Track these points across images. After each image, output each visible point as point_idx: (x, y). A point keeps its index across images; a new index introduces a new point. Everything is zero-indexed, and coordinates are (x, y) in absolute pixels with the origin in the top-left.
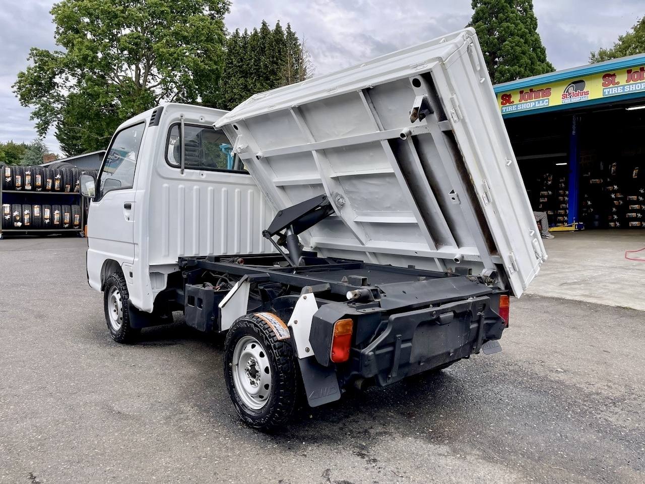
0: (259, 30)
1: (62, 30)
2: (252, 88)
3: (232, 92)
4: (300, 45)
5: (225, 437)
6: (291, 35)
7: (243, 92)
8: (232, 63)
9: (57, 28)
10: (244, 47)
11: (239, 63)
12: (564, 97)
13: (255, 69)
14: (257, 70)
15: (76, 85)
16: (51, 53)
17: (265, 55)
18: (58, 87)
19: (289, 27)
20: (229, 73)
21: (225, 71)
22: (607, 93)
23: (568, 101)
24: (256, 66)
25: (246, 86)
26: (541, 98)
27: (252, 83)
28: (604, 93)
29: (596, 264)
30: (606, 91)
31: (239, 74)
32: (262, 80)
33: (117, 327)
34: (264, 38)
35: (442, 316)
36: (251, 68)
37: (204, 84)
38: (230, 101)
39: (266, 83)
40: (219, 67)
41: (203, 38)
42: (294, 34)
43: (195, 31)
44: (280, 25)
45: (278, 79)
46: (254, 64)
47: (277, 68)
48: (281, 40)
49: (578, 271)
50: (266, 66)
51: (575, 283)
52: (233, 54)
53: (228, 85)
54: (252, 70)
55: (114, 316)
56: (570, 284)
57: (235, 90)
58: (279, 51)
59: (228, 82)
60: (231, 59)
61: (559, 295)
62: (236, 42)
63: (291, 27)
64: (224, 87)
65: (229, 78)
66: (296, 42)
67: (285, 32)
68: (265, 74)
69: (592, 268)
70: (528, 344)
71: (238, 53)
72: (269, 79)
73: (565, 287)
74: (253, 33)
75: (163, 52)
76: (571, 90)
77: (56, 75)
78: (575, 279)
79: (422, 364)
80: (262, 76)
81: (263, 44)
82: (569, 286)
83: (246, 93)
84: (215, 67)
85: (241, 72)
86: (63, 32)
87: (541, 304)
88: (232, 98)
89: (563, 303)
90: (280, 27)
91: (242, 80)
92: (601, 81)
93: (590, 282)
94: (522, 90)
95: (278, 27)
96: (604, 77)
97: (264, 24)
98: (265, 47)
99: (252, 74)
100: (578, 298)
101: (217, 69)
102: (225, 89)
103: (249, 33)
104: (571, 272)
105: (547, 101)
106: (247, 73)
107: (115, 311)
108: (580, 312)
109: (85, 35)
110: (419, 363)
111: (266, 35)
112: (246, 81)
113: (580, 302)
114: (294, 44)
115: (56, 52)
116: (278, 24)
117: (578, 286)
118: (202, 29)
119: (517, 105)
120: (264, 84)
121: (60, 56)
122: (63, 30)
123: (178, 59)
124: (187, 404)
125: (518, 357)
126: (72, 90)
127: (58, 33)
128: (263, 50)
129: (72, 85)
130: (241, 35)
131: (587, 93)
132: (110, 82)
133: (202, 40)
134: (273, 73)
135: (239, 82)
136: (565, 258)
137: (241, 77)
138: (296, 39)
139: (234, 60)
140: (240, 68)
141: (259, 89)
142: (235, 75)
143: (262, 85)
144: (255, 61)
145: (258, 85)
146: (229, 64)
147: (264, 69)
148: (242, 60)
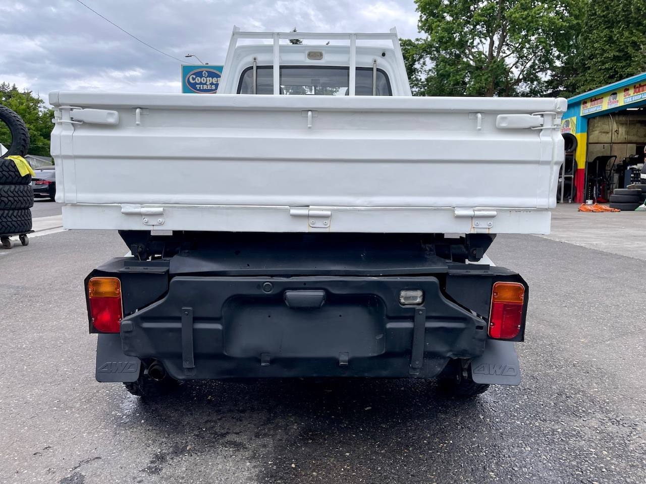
1: (424, 17)
2: (618, 39)
3: (593, 47)
7: (607, 45)
8: (595, 14)
9: (421, 16)
11: (603, 11)
14: (626, 17)
15: (434, 68)
16: (413, 42)
18: (418, 72)
20: (591, 26)
21: (587, 25)
24: (625, 11)
25: (611, 38)
27: (619, 33)
31: (602, 25)
32: (632, 27)
36: (618, 16)
37: (561, 43)
38: (589, 58)
39: (637, 30)
40: (580, 21)
46: (623, 10)
53: (588, 41)
54: (620, 18)
57: (596, 45)
59: (588, 36)
64: (584, 43)
65: (590, 32)
68: (635, 19)
75: (515, 17)
77: (415, 61)
80: (632, 23)
83: (610, 46)
84: (575, 22)
85: (606, 22)
86: (425, 19)
88: (592, 55)
91: (606, 32)
99: (620, 22)
101: (578, 24)
102: (585, 44)
106: (613, 23)
109: (444, 18)
112: (612, 32)
115: (417, 40)
120: (634, 31)
121: (420, 43)
123: (532, 22)
126: (430, 73)
127: (420, 21)
129: (431, 69)
132: (465, 60)
135: (602, 35)
137: (606, 28)
139: (598, 10)
140: (605, 18)
141: (626, 38)
142: (598, 27)
143: (631, 33)
144: (625, 5)
145: (626, 34)
146: (591, 15)
147: (635, 13)
148: (607, 8)
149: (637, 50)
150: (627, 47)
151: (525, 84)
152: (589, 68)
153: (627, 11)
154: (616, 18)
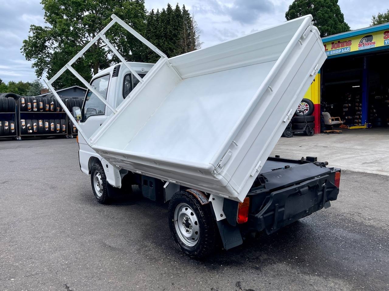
0: (166, 10)
2: (162, 45)
4: (191, 17)
5: (174, 262)
6: (185, 12)
8: (150, 30)
9: (46, 13)
10: (157, 20)
11: (154, 30)
12: (360, 45)
13: (164, 33)
14: (166, 34)
15: (58, 47)
16: (43, 28)
17: (170, 25)
18: (47, 48)
19: (184, 7)
20: (149, 37)
21: (146, 35)
22: (387, 43)
23: (362, 48)
24: (164, 31)
25: (159, 44)
26: (345, 47)
27: (163, 42)
28: (385, 43)
29: (383, 150)
30: (386, 41)
31: (154, 37)
32: (168, 40)
33: (99, 195)
34: (169, 14)
35: (301, 190)
37: (134, 43)
38: (149, 54)
41: (132, 16)
42: (187, 11)
43: (127, 12)
44: (179, 6)
45: (178, 40)
47: (177, 33)
48: (179, 15)
49: (372, 154)
50: (171, 32)
51: (371, 163)
52: (151, 25)
54: (162, 34)
55: (97, 189)
56: (368, 163)
58: (179, 22)
60: (150, 28)
61: (362, 170)
62: (152, 18)
63: (185, 7)
65: (149, 39)
66: (189, 16)
67: (182, 10)
68: (170, 36)
69: (380, 152)
70: (348, 202)
71: (153, 24)
72: (173, 40)
73: (365, 165)
74: (162, 12)
76: (364, 41)
77: (46, 41)
78: (371, 160)
79: (290, 219)
80: (168, 38)
81: (169, 18)
82: (368, 165)
85: (156, 35)
86: (49, 15)
87: (352, 176)
88: (150, 52)
89: (365, 176)
90: (179, 7)
91: (156, 41)
92: (383, 35)
93: (381, 162)
94: (333, 42)
95: (177, 7)
96: (385, 33)
97: (169, 6)
98: (170, 20)
99: (162, 36)
100: (374, 172)
103: (160, 11)
104: (368, 155)
105: (349, 48)
106: (159, 37)
107: (98, 185)
108: (377, 181)
109: (63, 17)
110: (289, 219)
111: (170, 12)
112: (159, 41)
113: (377, 175)
114: (188, 17)
115: (46, 27)
116: (177, 5)
117: (374, 164)
118: (132, 10)
119: (330, 51)
120: (170, 42)
121: (48, 30)
122: (49, 14)
123: (118, 29)
124: (148, 241)
125: (343, 211)
126: (56, 50)
127: (46, 15)
128: (168, 22)
129: (56, 47)
130: (155, 13)
131: (374, 43)
132: (78, 44)
133: (131, 17)
134: (175, 35)
136: (363, 146)
137: (156, 39)
138: (189, 14)
139: (151, 28)
140: (155, 33)
141: (167, 45)
142: (152, 38)
143: (168, 43)
144: (164, 28)
145: (166, 43)
146: (148, 31)
147: (170, 33)
148: (156, 29)
149: (172, 52)
150: (167, 50)
151: (115, 63)
152: (150, 59)
153: (165, 31)
154: (160, 34)
